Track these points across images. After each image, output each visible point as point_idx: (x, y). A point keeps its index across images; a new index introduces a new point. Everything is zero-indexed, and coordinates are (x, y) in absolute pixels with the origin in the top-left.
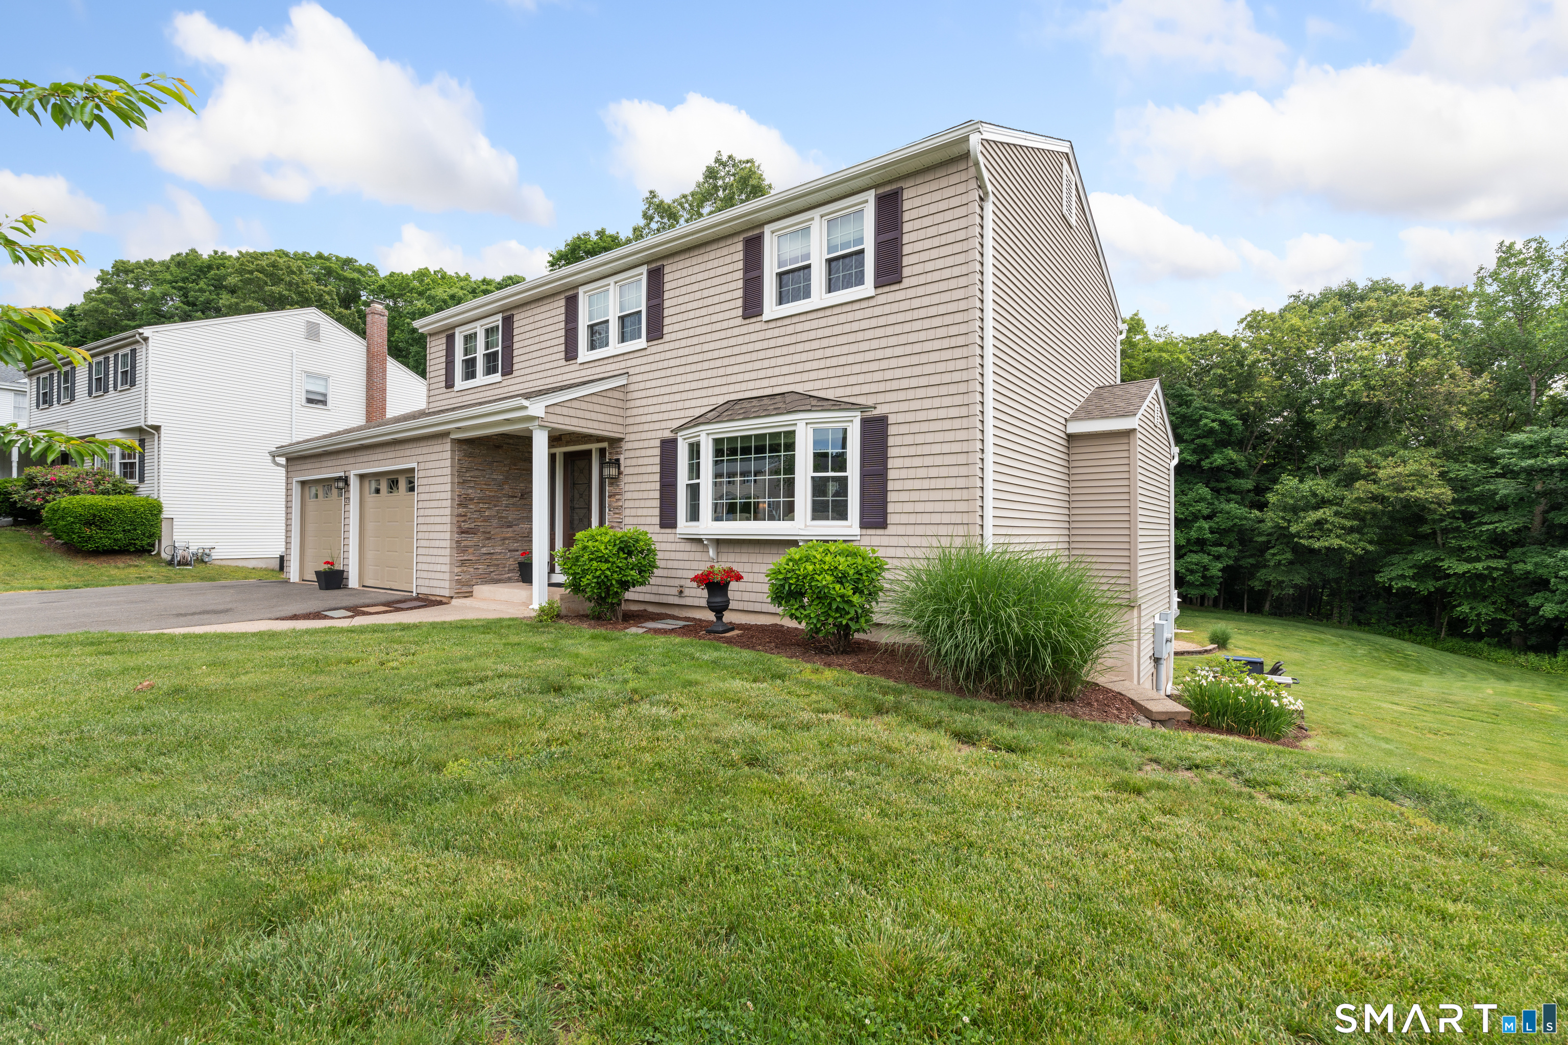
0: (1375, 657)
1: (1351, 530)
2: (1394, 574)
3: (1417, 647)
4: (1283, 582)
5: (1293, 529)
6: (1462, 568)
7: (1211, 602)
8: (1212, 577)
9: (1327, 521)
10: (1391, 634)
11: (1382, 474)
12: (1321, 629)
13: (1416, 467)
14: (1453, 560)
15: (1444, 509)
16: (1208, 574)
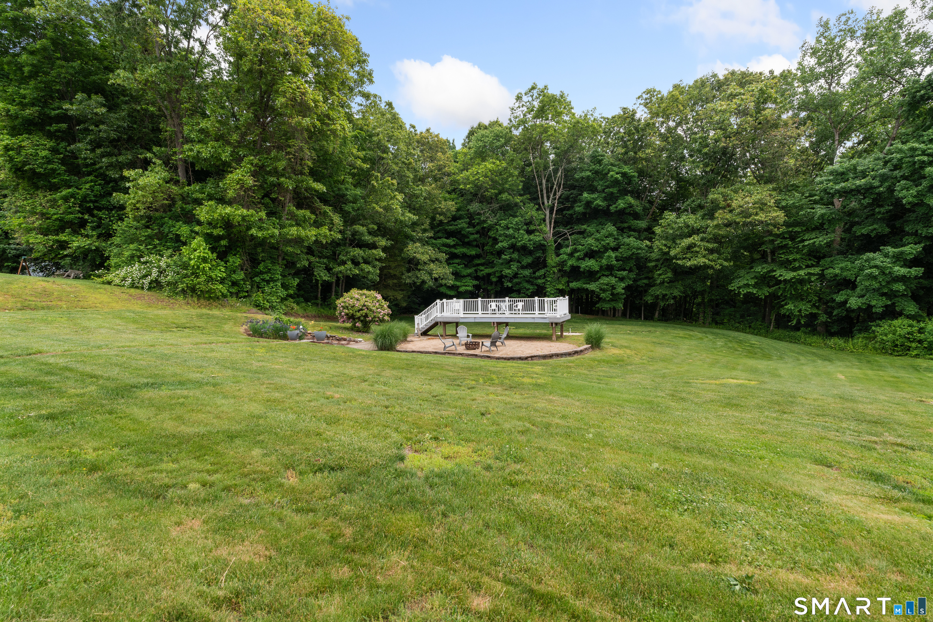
0: (730, 347)
1: (711, 251)
2: (741, 284)
3: (758, 338)
4: (666, 295)
5: (673, 253)
6: (789, 275)
7: (620, 314)
8: (618, 294)
9: (695, 245)
10: (737, 330)
11: (734, 204)
12: (691, 328)
13: (758, 197)
14: (783, 270)
15: (778, 229)
16: (615, 292)
